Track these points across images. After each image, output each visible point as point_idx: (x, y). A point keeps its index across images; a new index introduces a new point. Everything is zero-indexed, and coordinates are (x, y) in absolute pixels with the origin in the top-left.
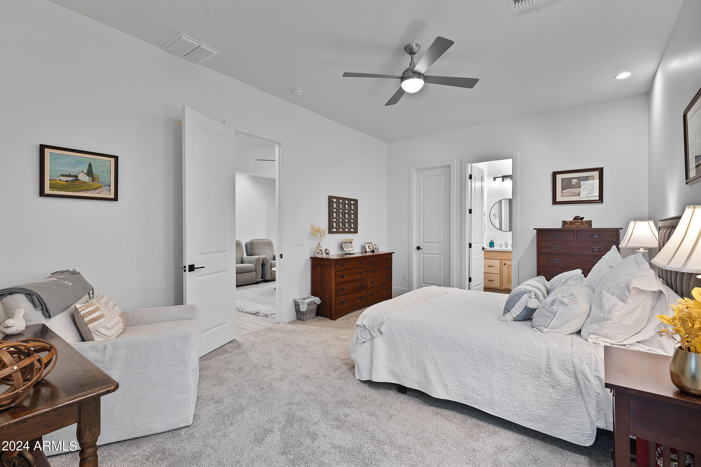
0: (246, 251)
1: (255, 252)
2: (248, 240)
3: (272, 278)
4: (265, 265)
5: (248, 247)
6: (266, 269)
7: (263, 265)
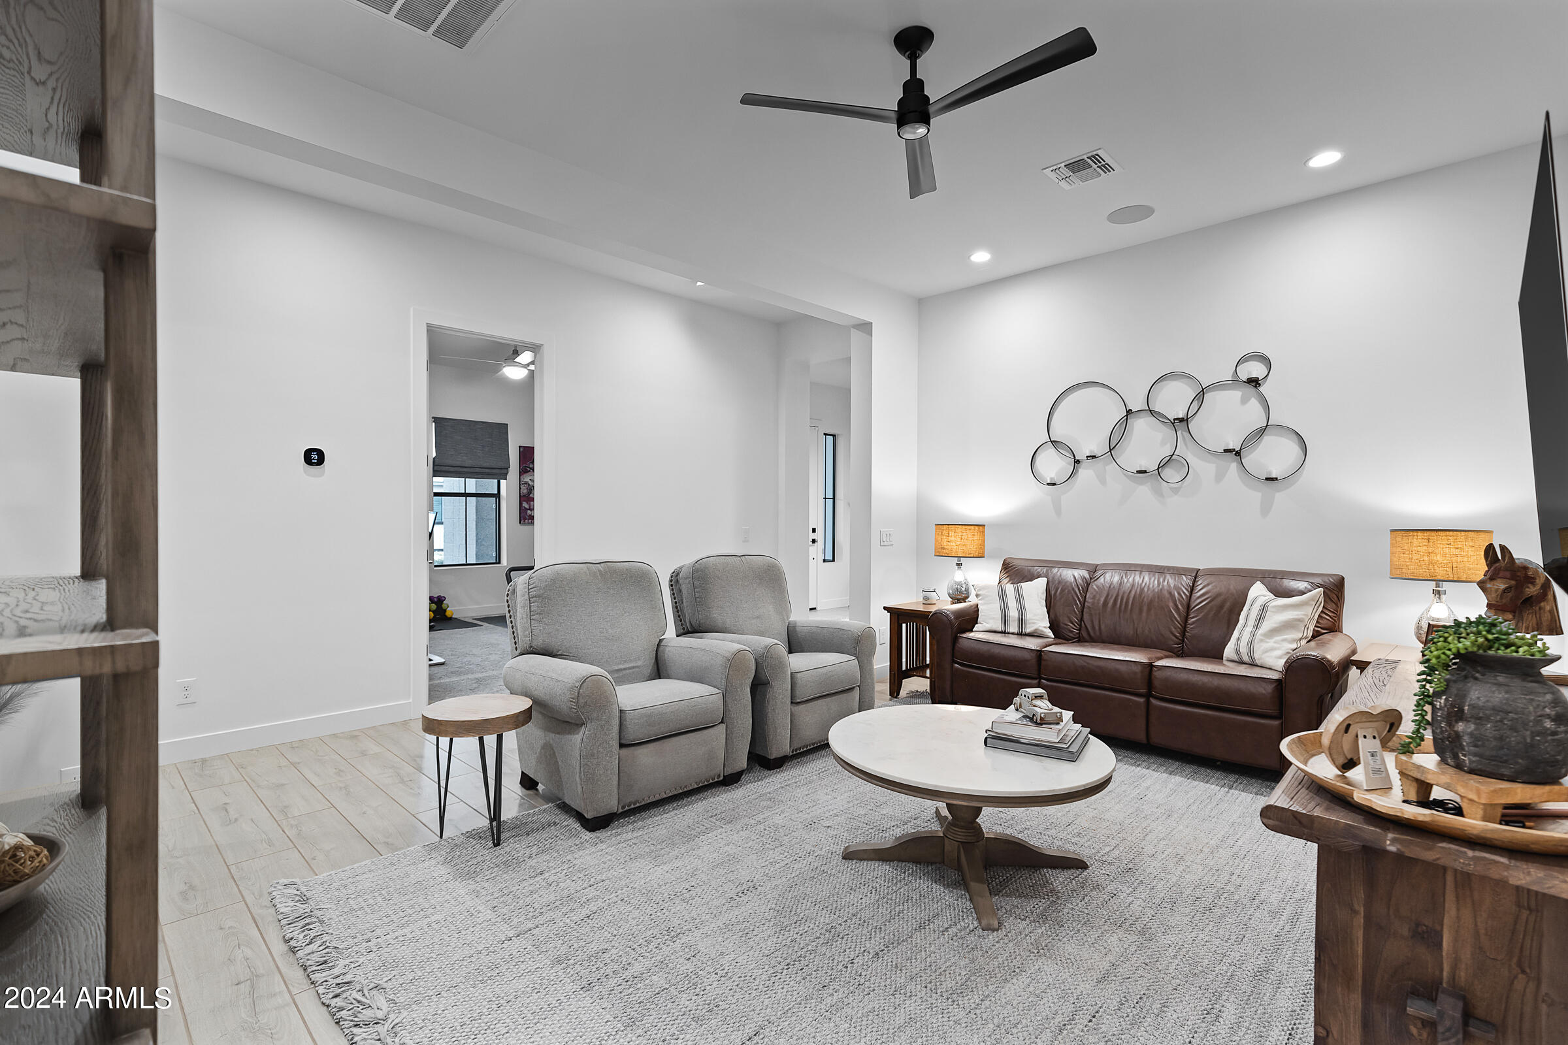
0: (677, 609)
1: (717, 615)
2: (685, 559)
3: (796, 745)
4: (766, 684)
5: (684, 592)
6: (770, 709)
7: (759, 686)
